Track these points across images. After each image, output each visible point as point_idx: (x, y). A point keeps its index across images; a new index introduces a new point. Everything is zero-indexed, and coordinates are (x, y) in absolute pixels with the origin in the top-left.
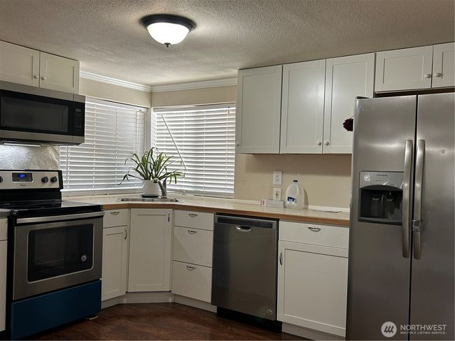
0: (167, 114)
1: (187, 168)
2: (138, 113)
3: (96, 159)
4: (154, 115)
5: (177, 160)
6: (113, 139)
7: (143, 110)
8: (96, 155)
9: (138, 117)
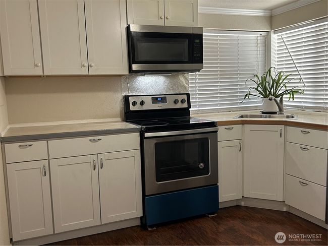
0: (286, 34)
1: (306, 84)
2: (259, 38)
3: (221, 82)
4: (274, 37)
5: (296, 77)
6: (234, 63)
7: (263, 34)
8: (221, 78)
9: (259, 42)
